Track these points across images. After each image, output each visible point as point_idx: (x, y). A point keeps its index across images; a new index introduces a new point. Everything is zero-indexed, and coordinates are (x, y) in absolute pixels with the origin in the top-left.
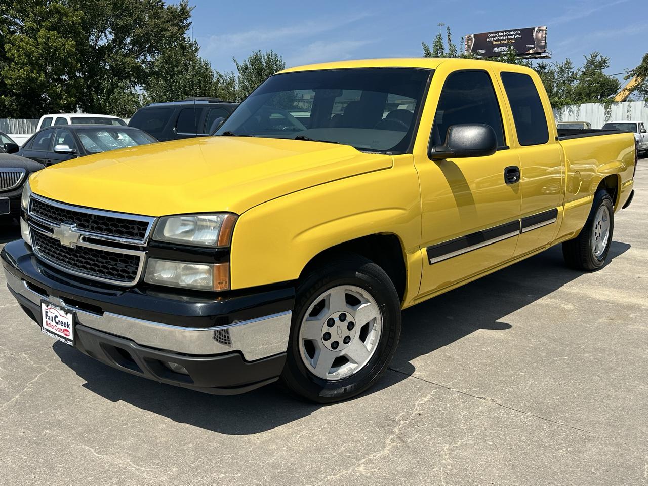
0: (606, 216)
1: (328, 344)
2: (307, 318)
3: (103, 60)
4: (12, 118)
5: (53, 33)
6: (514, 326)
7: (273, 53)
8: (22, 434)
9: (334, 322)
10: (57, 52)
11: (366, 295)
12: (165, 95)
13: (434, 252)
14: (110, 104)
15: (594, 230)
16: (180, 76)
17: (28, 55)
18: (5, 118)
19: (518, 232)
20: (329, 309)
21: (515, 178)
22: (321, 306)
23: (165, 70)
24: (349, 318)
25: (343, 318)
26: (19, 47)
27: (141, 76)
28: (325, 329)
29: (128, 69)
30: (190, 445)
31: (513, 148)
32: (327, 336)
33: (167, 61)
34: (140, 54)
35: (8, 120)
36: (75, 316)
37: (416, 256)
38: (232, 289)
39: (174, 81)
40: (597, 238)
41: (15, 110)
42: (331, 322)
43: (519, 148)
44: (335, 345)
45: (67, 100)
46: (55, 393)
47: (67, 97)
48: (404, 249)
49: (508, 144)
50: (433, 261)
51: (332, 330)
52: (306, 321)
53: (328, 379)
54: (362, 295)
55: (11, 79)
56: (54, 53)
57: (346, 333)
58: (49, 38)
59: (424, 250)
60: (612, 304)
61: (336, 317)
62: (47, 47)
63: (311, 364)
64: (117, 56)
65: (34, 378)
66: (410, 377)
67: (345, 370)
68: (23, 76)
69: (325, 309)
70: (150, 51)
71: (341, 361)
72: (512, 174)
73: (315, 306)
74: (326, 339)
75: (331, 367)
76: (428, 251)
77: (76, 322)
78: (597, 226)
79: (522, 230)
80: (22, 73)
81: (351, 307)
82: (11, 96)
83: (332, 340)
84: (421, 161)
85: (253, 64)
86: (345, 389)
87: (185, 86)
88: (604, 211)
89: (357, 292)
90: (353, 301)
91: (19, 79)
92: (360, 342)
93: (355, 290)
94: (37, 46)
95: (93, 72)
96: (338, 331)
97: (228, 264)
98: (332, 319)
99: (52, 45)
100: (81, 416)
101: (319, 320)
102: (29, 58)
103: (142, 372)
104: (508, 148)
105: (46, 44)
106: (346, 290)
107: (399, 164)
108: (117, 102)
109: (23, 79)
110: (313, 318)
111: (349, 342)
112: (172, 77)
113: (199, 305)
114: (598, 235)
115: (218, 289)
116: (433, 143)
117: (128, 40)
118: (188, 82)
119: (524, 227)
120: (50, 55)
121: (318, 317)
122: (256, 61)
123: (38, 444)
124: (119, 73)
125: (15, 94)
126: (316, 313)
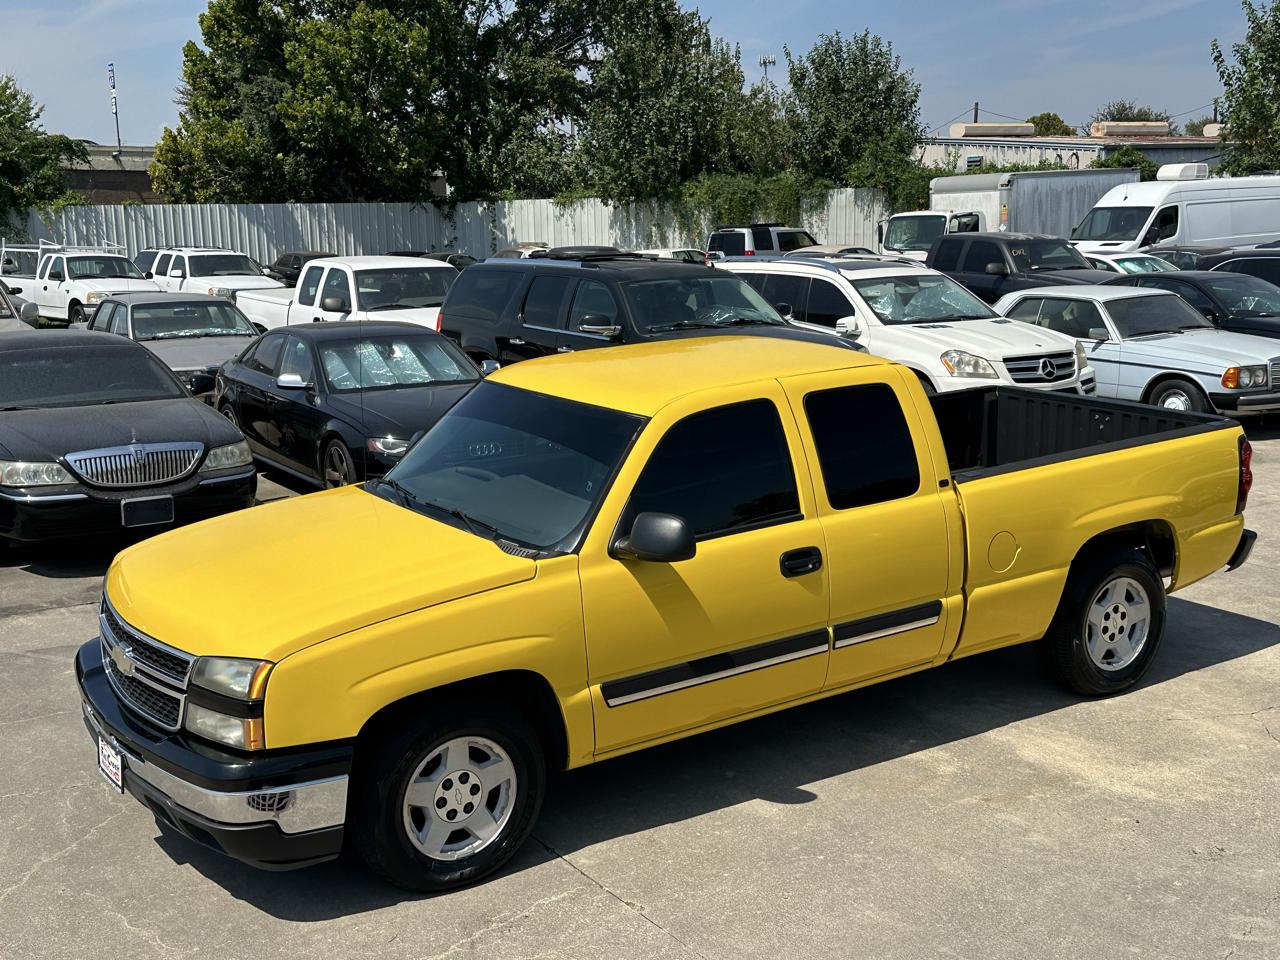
1: (443, 812)
2: (416, 779)
3: (493, 61)
4: (296, 202)
5: (380, 13)
7: (870, 39)
9: (452, 784)
10: (389, 58)
11: (498, 749)
12: (616, 145)
13: (611, 690)
14: (499, 165)
16: (652, 100)
17: (331, 65)
18: (283, 201)
19: (825, 647)
20: (445, 767)
21: (810, 566)
22: (436, 763)
23: (619, 88)
24: (473, 780)
25: (464, 778)
26: (313, 48)
27: (567, 97)
28: (440, 792)
29: (542, 84)
30: (230, 925)
31: (809, 518)
32: (442, 802)
33: (626, 63)
34: (571, 46)
35: (289, 206)
36: (124, 759)
37: (578, 700)
38: (267, 748)
39: (636, 113)
41: (304, 184)
42: (448, 785)
43: (832, 513)
44: (452, 814)
45: (410, 163)
46: (117, 845)
47: (410, 156)
48: (553, 689)
49: (803, 512)
50: (612, 702)
51: (449, 795)
52: (415, 782)
53: (439, 859)
54: (492, 750)
55: (294, 118)
56: (384, 60)
57: (468, 798)
58: (372, 26)
59: (596, 689)
61: (455, 777)
62: (369, 45)
63: (418, 839)
64: (519, 56)
65: (101, 822)
68: (319, 112)
69: (441, 767)
70: (597, 35)
71: (459, 836)
72: (800, 562)
73: (428, 763)
74: (439, 807)
75: (445, 845)
76: (603, 689)
77: (125, 766)
79: (834, 645)
80: (319, 106)
81: (475, 764)
82: (298, 154)
83: (449, 807)
84: (594, 561)
85: (819, 65)
86: (462, 874)
87: (661, 123)
89: (485, 745)
90: (479, 757)
91: (313, 118)
92: (487, 812)
93: (482, 742)
94: (348, 43)
95: (471, 90)
96: (458, 797)
97: (260, 720)
98: (450, 781)
99: (379, 40)
100: (132, 877)
101: (430, 782)
102: (333, 72)
103: (183, 833)
104: (801, 518)
105: (366, 39)
106: (470, 742)
108: (515, 160)
109: (321, 119)
110: (425, 778)
111: (471, 811)
112: (633, 101)
113: (234, 766)
115: (252, 747)
116: (624, 528)
117: (546, 17)
118: (669, 113)
119: (838, 637)
120: (376, 61)
121: (433, 777)
122: (827, 58)
124: (523, 94)
125: (305, 150)
126: (428, 772)
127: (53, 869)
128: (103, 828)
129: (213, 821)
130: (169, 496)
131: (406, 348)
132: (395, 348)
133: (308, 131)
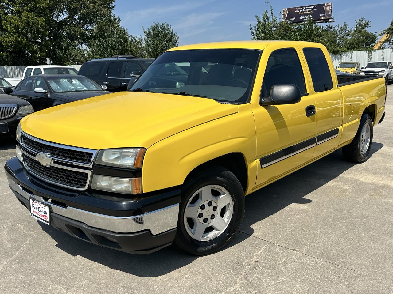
0: (368, 129)
1: (201, 220)
2: (189, 205)
3: (62, 29)
4: (7, 66)
5: (31, 13)
6: (313, 201)
7: (166, 24)
8: (21, 278)
9: (205, 207)
10: (34, 25)
11: (224, 190)
12: (100, 50)
13: (264, 161)
14: (67, 56)
15: (361, 138)
16: (109, 38)
17: (16, 27)
18: (3, 65)
19: (315, 144)
20: (201, 199)
21: (313, 112)
22: (197, 197)
23: (100, 35)
24: (214, 204)
25: (210, 204)
26: (11, 22)
27: (85, 39)
28: (200, 211)
29: (77, 34)
30: (121, 284)
31: (311, 94)
32: (201, 215)
33: (101, 29)
34: (84, 25)
35: (5, 67)
36: (50, 208)
37: (253, 164)
38: (143, 193)
39: (105, 42)
40: (363, 143)
41: (9, 61)
42: (203, 207)
43: (315, 94)
44: (206, 220)
45: (41, 54)
46: (39, 251)
47: (41, 52)
48: (246, 161)
49: (308, 92)
50: (263, 166)
51: (203, 212)
52: (188, 207)
53: (202, 241)
54: (221, 190)
55: (6, 42)
56: (32, 26)
57: (212, 212)
58: (28, 17)
59: (258, 160)
60: (372, 185)
61: (206, 204)
62: (28, 22)
63: (191, 233)
64: (70, 26)
65: (26, 241)
66: (251, 237)
67: (212, 235)
68: (13, 40)
69: (199, 200)
70: (91, 23)
71: (210, 229)
72: (310, 110)
73: (193, 198)
74: (200, 217)
75: (204, 233)
76: (260, 161)
77: (51, 211)
78: (363, 136)
79: (317, 143)
80: (13, 39)
81: (214, 197)
82: (7, 52)
83: (204, 217)
84: (255, 107)
85: (153, 30)
86: (212, 247)
87: (112, 44)
88: (367, 126)
90: (216, 194)
91: (11, 42)
92: (221, 218)
93: (217, 187)
94: (21, 22)
95: (56, 37)
96: (207, 212)
97: (141, 178)
98: (204, 205)
99: (31, 21)
100: (55, 266)
101: (195, 206)
102: (17, 29)
103: (90, 241)
104: (308, 94)
105: (27, 20)
106: (211, 188)
107: (242, 110)
108: (71, 55)
109: (14, 42)
110: (192, 205)
111: (214, 218)
112: (103, 39)
113: (124, 203)
114: (363, 141)
115: (135, 193)
116: (262, 95)
117: (77, 17)
118: (114, 42)
119: (318, 141)
120: (30, 27)
121: (195, 204)
122: (155, 28)
123: (30, 285)
124: (72, 37)
125: (9, 51)
126: (194, 201)
127: (11, 267)
128: (28, 244)
129: (115, 233)
130: (6, 123)
131: (77, 80)
132: (73, 80)
133: (10, 46)
